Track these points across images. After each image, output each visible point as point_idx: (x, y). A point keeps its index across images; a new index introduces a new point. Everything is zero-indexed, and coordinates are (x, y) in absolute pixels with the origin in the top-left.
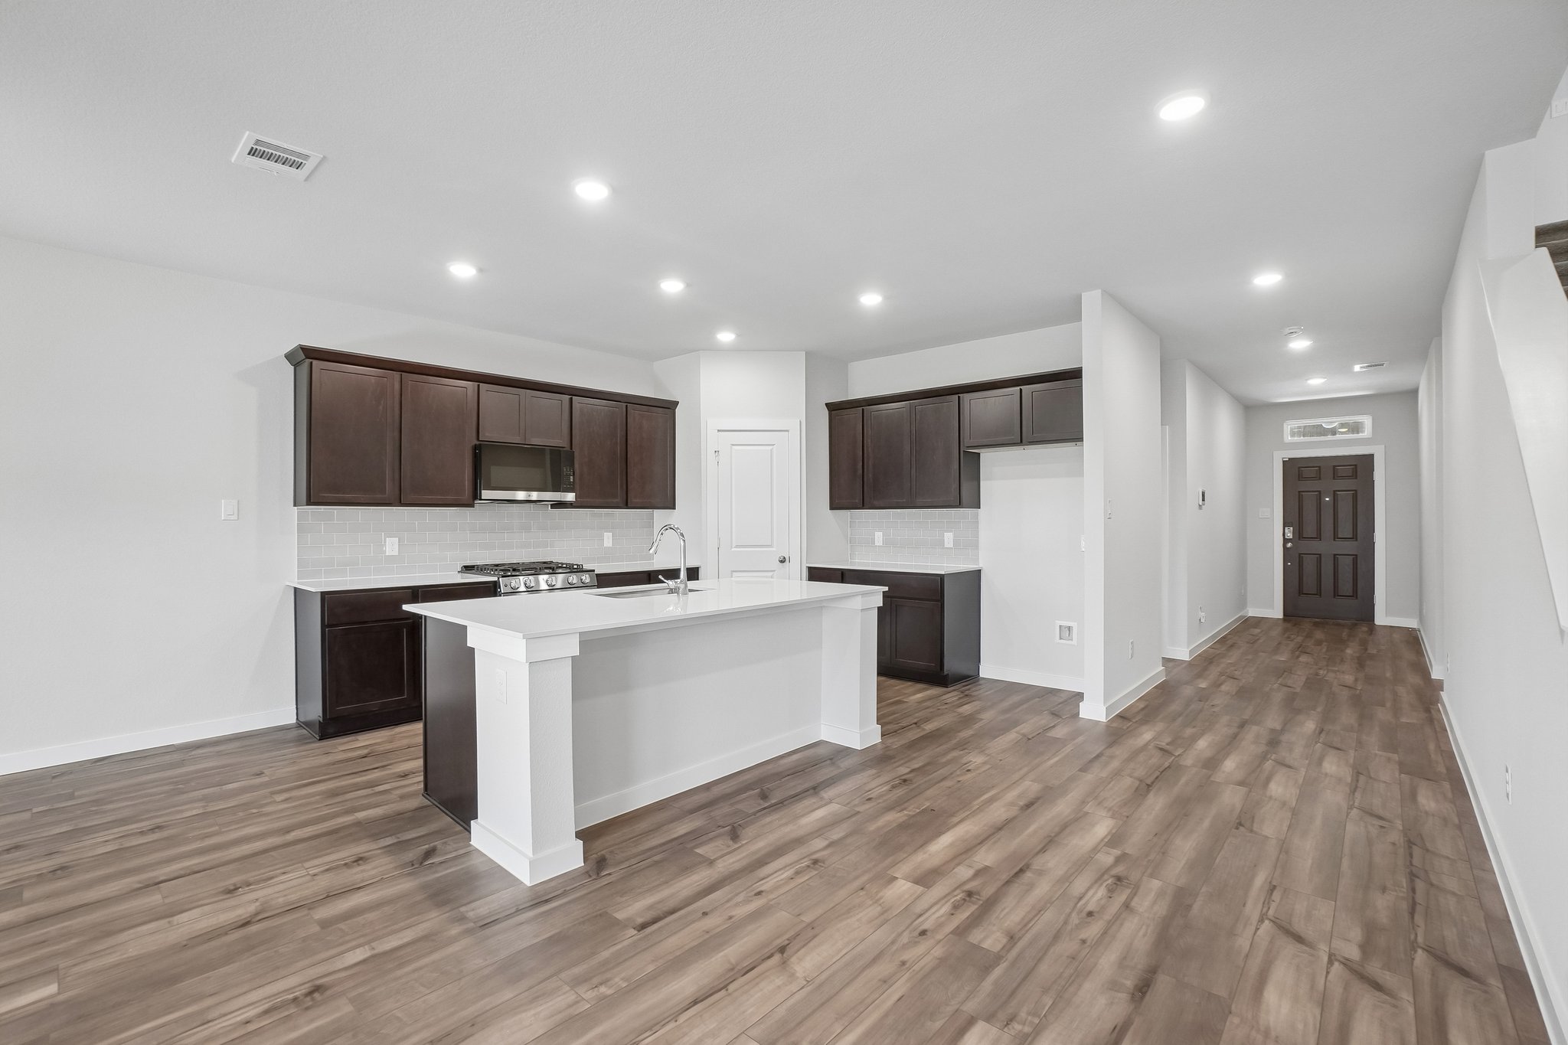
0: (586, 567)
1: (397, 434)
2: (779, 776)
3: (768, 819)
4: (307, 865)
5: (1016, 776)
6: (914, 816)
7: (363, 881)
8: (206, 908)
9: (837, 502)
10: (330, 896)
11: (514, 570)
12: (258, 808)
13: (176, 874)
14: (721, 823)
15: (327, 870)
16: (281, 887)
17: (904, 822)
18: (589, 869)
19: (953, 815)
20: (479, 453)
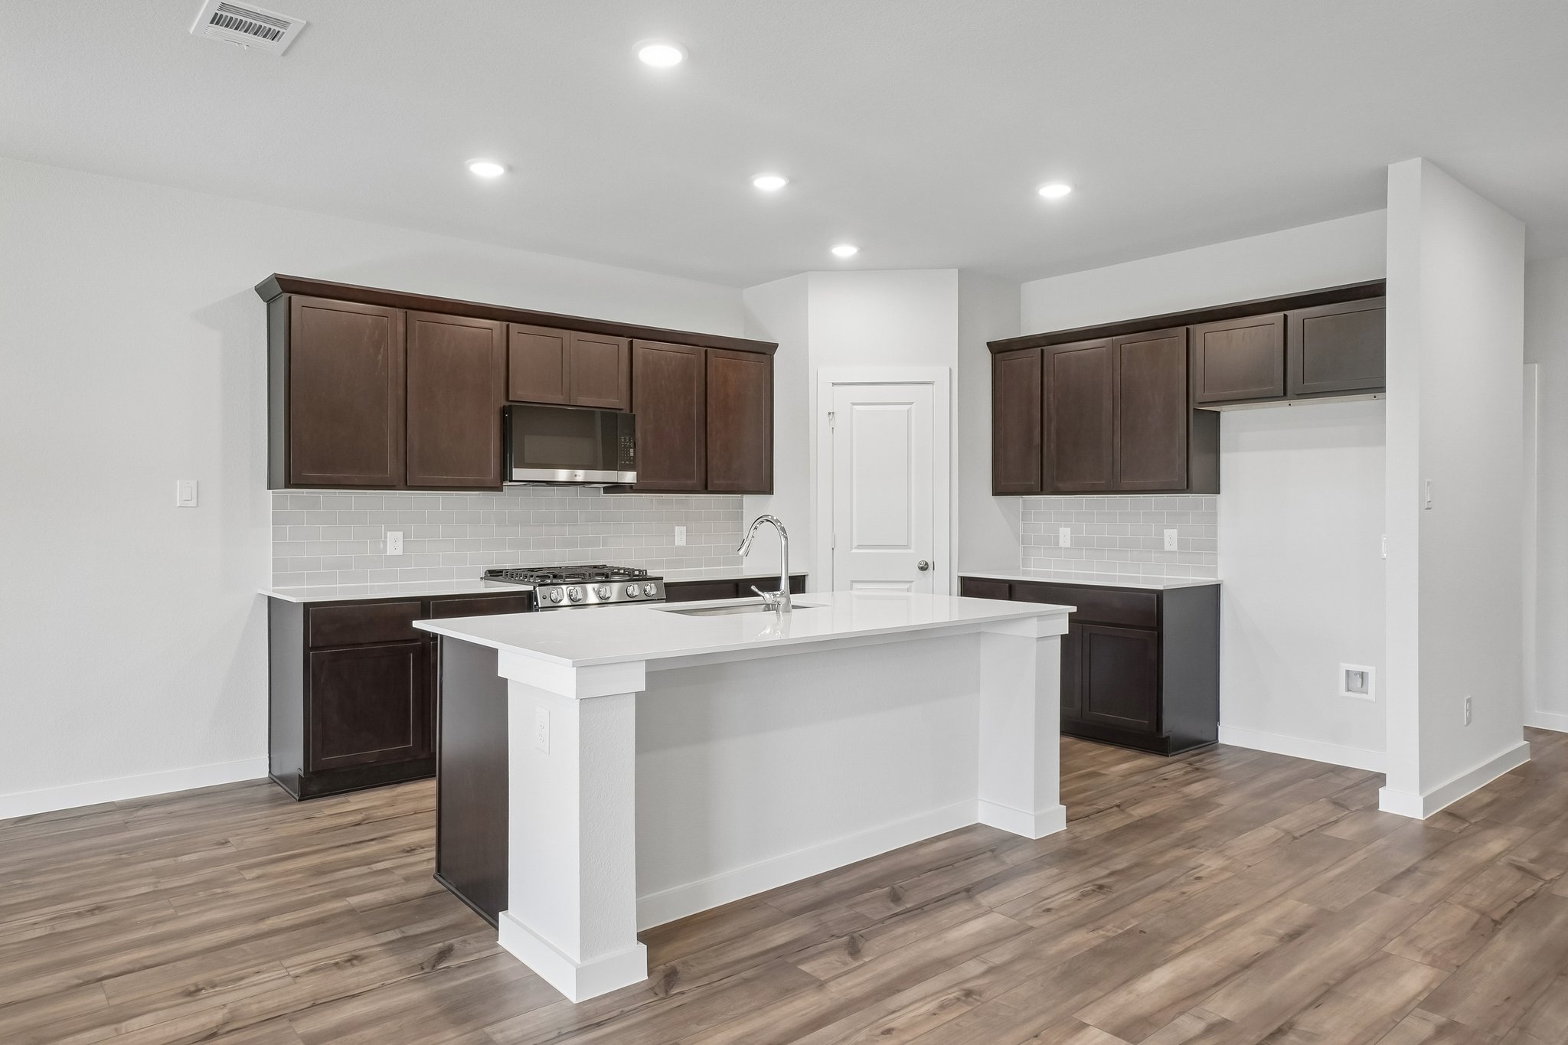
0: (651, 573)
1: (401, 392)
2: (918, 870)
3: (900, 930)
4: (287, 963)
5: (1272, 892)
6: (1114, 938)
7: (358, 987)
8: (161, 1014)
9: (1002, 487)
10: (316, 1005)
11: (553, 576)
12: (222, 887)
13: (122, 969)
14: (835, 932)
15: (312, 971)
16: (255, 990)
17: (1099, 946)
18: (654, 984)
19: (1174, 940)
20: (507, 415)
